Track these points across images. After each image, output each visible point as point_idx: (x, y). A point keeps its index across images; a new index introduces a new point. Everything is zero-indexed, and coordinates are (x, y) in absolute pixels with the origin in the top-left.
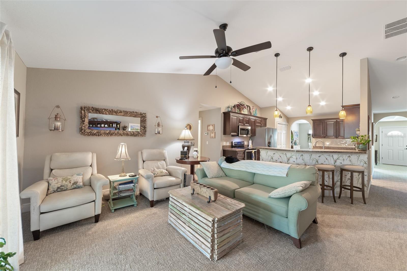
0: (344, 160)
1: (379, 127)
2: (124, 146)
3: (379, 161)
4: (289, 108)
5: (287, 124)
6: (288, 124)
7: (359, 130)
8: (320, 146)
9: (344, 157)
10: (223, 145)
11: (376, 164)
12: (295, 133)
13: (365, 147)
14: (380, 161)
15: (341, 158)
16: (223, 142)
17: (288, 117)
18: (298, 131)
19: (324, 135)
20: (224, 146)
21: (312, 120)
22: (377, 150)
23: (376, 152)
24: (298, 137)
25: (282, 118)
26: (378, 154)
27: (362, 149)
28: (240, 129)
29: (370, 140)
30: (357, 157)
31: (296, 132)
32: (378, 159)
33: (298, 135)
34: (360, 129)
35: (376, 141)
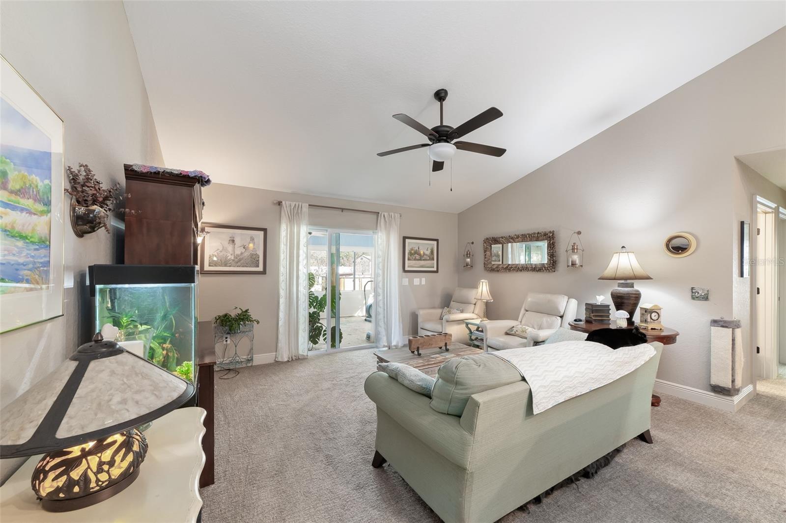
2: (484, 284)
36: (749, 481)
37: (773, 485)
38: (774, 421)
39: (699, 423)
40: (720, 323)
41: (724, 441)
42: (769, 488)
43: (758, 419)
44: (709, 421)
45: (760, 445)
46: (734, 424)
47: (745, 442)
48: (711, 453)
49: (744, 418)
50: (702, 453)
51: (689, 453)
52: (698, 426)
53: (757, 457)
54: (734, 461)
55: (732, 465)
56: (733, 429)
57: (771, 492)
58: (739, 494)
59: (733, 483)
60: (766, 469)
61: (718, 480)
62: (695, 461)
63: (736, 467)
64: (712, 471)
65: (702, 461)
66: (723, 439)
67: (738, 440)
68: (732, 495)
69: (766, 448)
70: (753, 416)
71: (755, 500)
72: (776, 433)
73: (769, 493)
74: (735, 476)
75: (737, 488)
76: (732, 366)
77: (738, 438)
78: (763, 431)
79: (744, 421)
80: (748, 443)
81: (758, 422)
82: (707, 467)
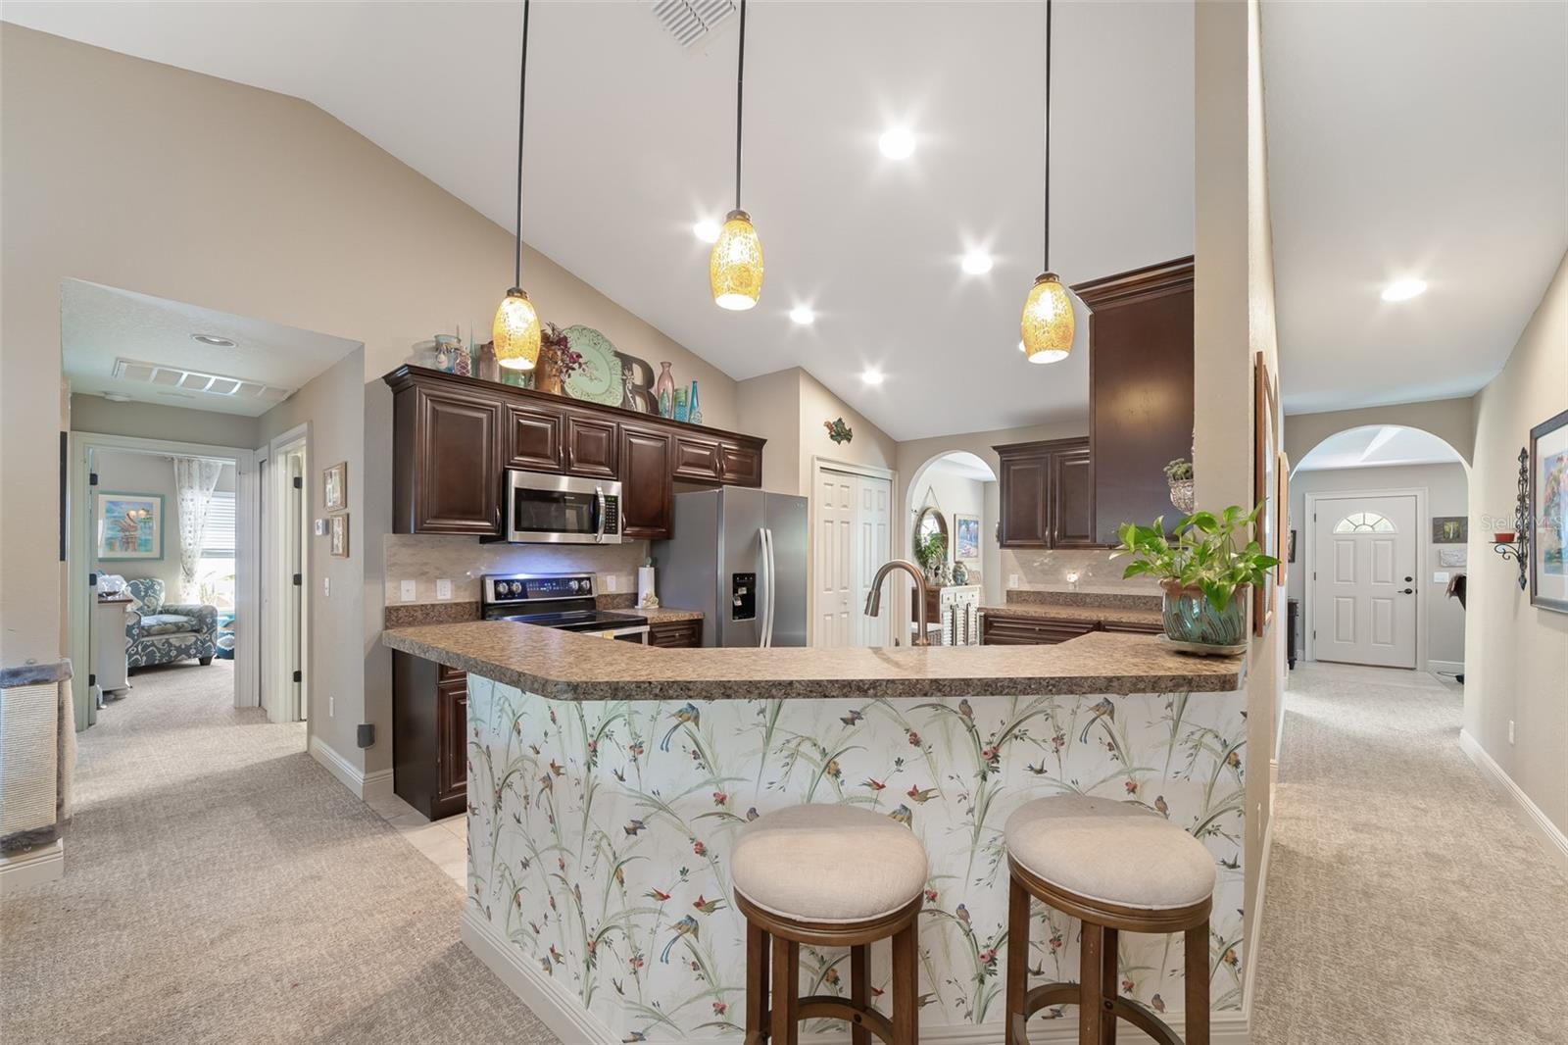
0: (1059, 740)
1: (1304, 495)
3: (1304, 649)
4: (872, 377)
5: (888, 474)
6: (893, 475)
7: (1188, 475)
8: (1039, 593)
9: (1063, 717)
10: (387, 604)
11: (1291, 668)
12: (964, 527)
13: (1224, 623)
14: (1308, 650)
15: (1036, 726)
16: (389, 585)
17: (893, 437)
18: (975, 519)
19: (1052, 532)
20: (397, 609)
21: (995, 448)
22: (1295, 597)
23: (1292, 607)
24: (977, 547)
25: (849, 440)
26: (1298, 620)
27: (1204, 639)
28: (517, 489)
29: (1269, 553)
30: (1170, 705)
31: (966, 522)
32: (1298, 641)
33: (976, 538)
34: (1196, 466)
35: (1292, 559)
36: (215, 985)
37: (245, 958)
38: (139, 851)
39: (12, 951)
40: (29, 675)
41: (102, 949)
42: (246, 969)
43: (115, 862)
44: (30, 929)
45: (164, 907)
46: (86, 902)
47: (139, 921)
48: (105, 992)
49: (91, 876)
50: (90, 1010)
51: (63, 1032)
52: (18, 959)
53: (180, 932)
54: (159, 970)
55: (163, 982)
56: (94, 912)
57: (253, 972)
58: (226, 1023)
59: (200, 1012)
60: (212, 943)
61: (173, 1031)
62: (93, 1038)
63: (172, 979)
64: (147, 1027)
65: (108, 1025)
66: (96, 945)
67: (125, 927)
68: (219, 1034)
69: (176, 906)
70: (101, 864)
71: (251, 1006)
72: (163, 870)
73: (254, 978)
74: (188, 997)
75: (213, 1014)
76: (58, 770)
77: (121, 922)
78: (143, 880)
79: (97, 882)
80: (145, 918)
81: (121, 869)
82: (130, 1027)
